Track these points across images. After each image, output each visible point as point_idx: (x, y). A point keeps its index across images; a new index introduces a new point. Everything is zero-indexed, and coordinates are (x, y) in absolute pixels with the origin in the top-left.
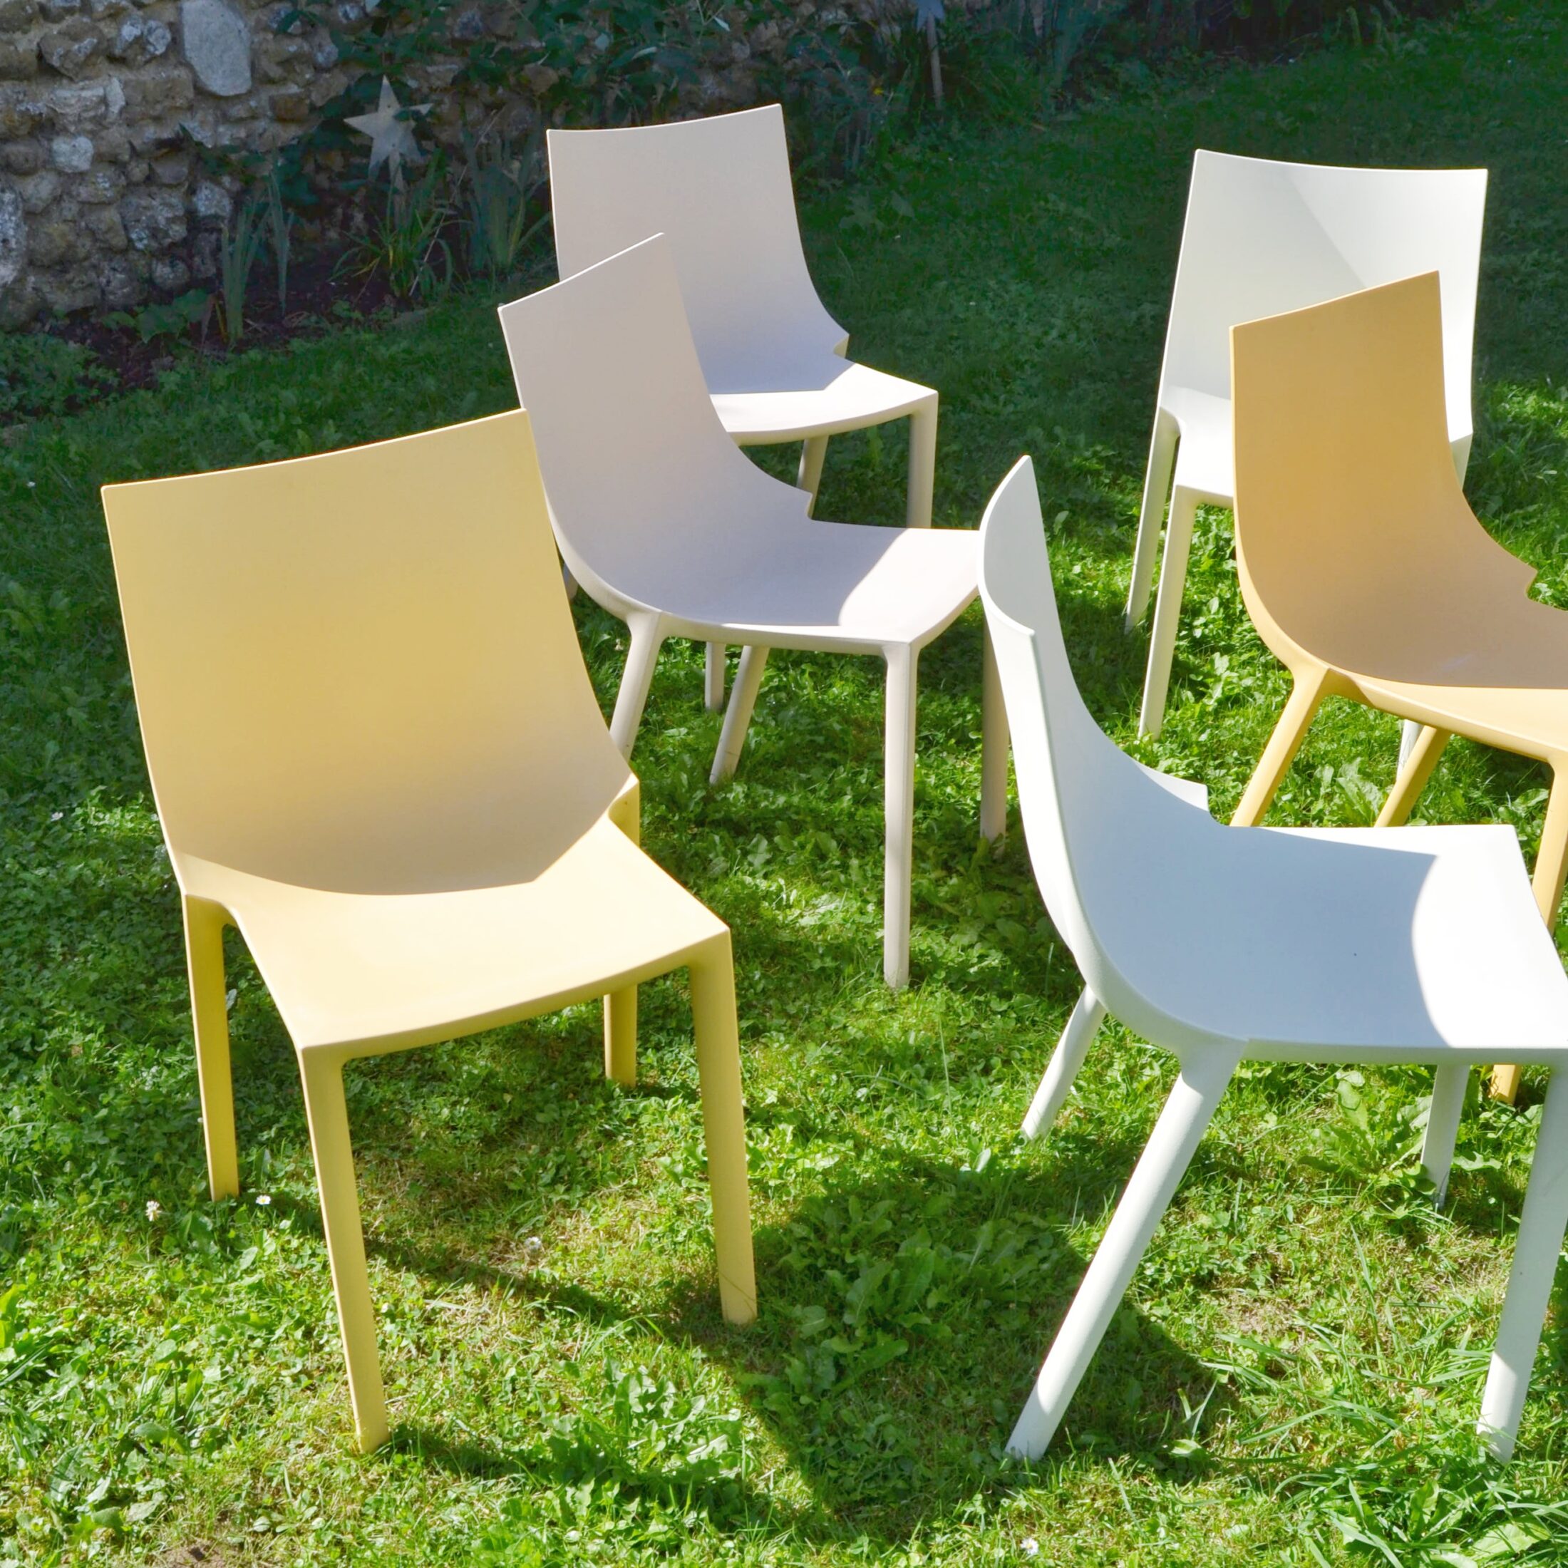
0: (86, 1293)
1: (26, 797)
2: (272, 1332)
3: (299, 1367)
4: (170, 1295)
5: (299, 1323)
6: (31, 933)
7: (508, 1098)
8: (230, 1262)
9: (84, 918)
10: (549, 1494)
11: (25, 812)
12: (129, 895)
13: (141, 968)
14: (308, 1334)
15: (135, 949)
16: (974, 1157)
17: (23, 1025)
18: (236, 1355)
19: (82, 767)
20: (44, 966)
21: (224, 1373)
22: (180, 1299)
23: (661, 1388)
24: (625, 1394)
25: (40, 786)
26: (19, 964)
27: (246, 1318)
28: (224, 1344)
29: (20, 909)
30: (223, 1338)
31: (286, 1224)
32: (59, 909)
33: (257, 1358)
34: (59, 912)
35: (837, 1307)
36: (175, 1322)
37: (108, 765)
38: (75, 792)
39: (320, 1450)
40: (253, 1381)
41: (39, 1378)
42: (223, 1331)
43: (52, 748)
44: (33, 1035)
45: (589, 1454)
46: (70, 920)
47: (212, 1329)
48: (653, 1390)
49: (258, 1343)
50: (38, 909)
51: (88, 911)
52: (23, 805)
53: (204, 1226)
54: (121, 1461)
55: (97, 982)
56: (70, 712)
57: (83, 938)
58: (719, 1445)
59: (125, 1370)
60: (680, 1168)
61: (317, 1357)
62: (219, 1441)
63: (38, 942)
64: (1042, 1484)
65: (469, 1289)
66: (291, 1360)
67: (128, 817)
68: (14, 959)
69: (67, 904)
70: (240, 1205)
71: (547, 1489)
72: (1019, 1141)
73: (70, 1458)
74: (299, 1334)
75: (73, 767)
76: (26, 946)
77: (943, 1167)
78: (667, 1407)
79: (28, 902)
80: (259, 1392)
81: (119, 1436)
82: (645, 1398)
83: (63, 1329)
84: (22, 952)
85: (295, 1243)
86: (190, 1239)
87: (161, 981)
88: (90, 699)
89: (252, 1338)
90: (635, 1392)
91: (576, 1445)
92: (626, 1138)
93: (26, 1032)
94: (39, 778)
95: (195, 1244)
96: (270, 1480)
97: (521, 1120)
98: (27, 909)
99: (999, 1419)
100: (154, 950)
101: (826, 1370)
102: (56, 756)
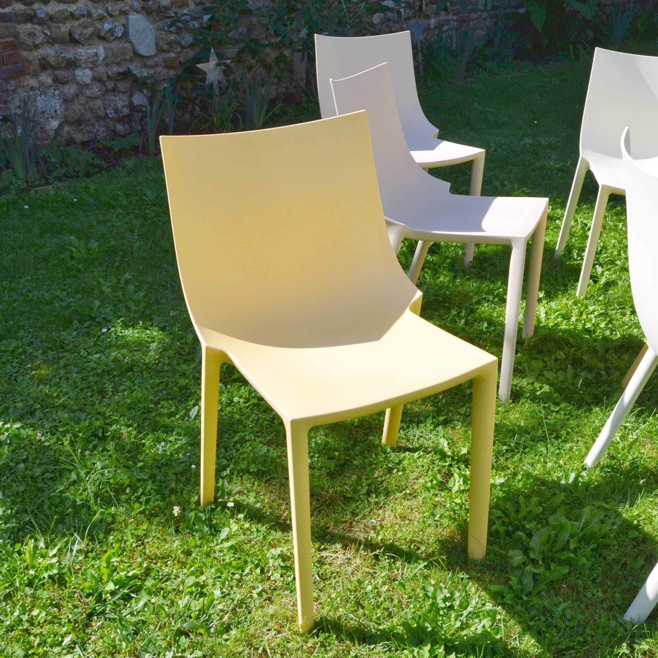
0: (145, 553)
1: (87, 324)
2: (243, 571)
3: (260, 588)
4: (188, 553)
5: (257, 566)
6: (96, 382)
7: (337, 454)
8: (214, 535)
9: (120, 375)
10: (406, 652)
11: (87, 330)
12: (141, 365)
13: (151, 397)
14: (262, 571)
15: (146, 389)
16: (567, 477)
17: (98, 423)
18: (227, 583)
19: (112, 310)
20: (104, 397)
21: (222, 593)
22: (193, 555)
23: (452, 594)
24: (434, 598)
25: (94, 319)
26: (91, 396)
27: (230, 564)
28: (220, 577)
29: (89, 372)
30: (219, 575)
31: (241, 516)
32: (108, 371)
33: (237, 584)
34: (109, 373)
35: (526, 550)
36: (191, 567)
37: (124, 311)
38: (110, 321)
39: (279, 632)
40: (238, 597)
41: (127, 598)
42: (218, 571)
43: (97, 303)
44: (103, 428)
45: (422, 629)
46: (114, 377)
47: (213, 570)
48: (448, 595)
49: (237, 576)
50: (99, 371)
51: (122, 372)
52: (86, 327)
53: (201, 518)
54: (176, 641)
55: (130, 404)
56: (104, 288)
57: (121, 384)
58: (487, 622)
59: (170, 592)
60: (429, 485)
61: (269, 582)
62: (227, 629)
63: (100, 386)
64: (651, 637)
65: (339, 546)
66: (256, 584)
67: (136, 332)
68: (89, 394)
69: (112, 369)
70: (217, 507)
71: (404, 649)
72: (584, 469)
73: (150, 641)
74: (258, 571)
75: (107, 310)
76: (95, 388)
77: (553, 482)
78: (457, 603)
79: (93, 369)
80: (242, 602)
81: (175, 628)
82: (445, 600)
83: (137, 571)
84: (93, 391)
85: (247, 525)
86: (194, 524)
87: (161, 402)
88: (111, 284)
89: (233, 574)
90: (440, 597)
91: (415, 625)
92: (398, 471)
93: (100, 427)
94: (92, 315)
95: (196, 527)
96: (257, 649)
97: (345, 463)
98: (93, 372)
99: (618, 603)
100: (156, 389)
101: (528, 581)
102: (99, 306)
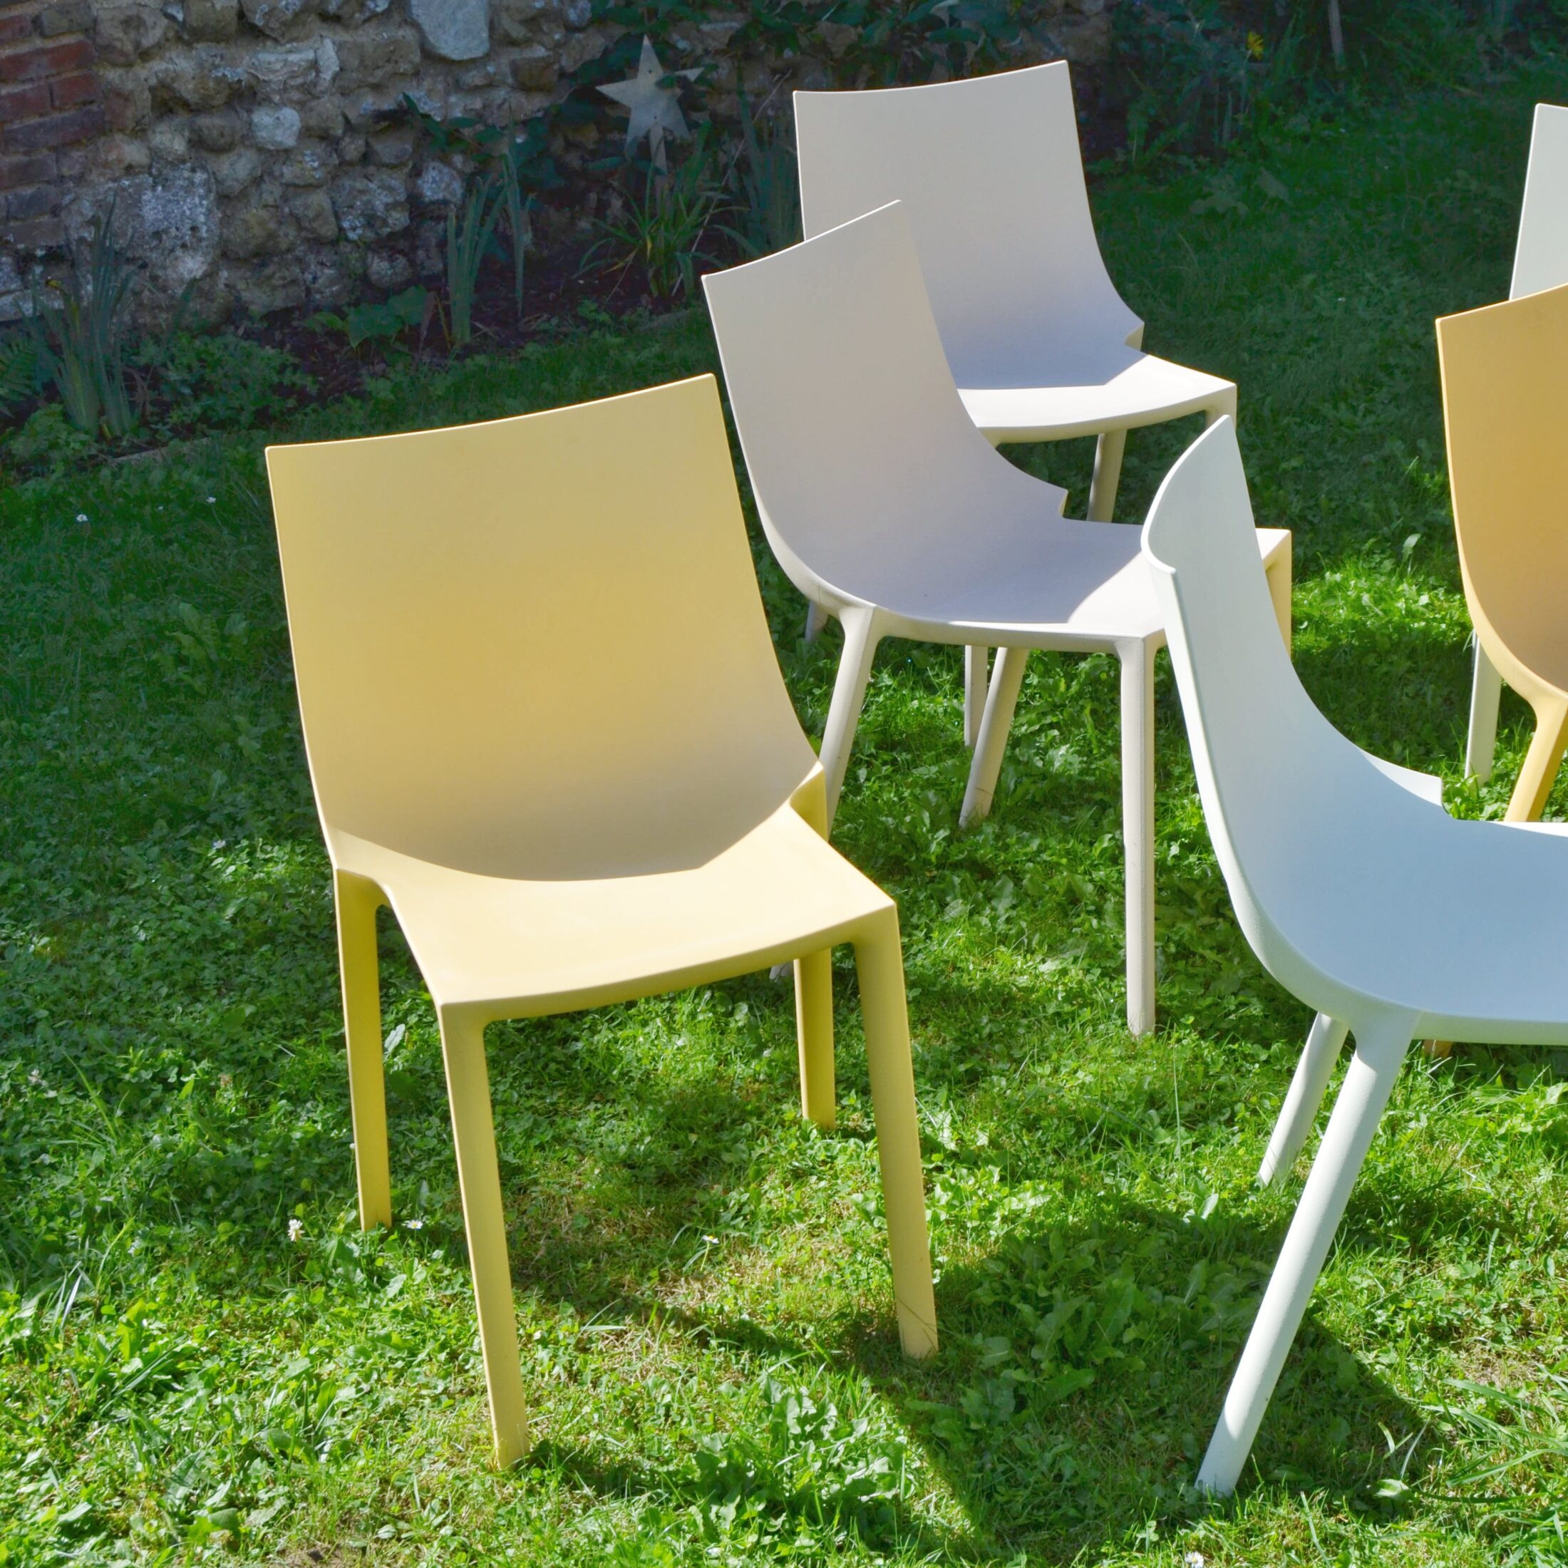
0: (220, 1316)
1: (187, 830)
2: (413, 1354)
3: (440, 1389)
4: (309, 1319)
5: (443, 1347)
6: (184, 965)
7: (693, 1138)
8: (376, 1291)
9: (243, 952)
10: (693, 1509)
11: (185, 844)
12: (295, 928)
13: (303, 1002)
14: (453, 1356)
15: (297, 983)
16: (1201, 1201)
17: (167, 1054)
18: (375, 1376)
19: (250, 797)
20: (197, 1000)
21: (358, 1391)
22: (318, 1323)
23: (822, 1410)
24: (783, 1415)
25: (204, 817)
26: (169, 996)
27: (387, 1338)
28: (363, 1365)
29: (173, 941)
30: (362, 1360)
31: (438, 1254)
32: (216, 941)
33: (396, 1380)
34: (216, 944)
35: (1024, 1342)
36: (312, 1345)
37: (281, 798)
38: (241, 823)
39: (452, 1464)
40: (391, 1400)
41: (161, 1390)
42: (362, 1352)
43: (219, 777)
44: (180, 1066)
45: (737, 1470)
46: (227, 954)
47: (351, 1351)
48: (813, 1411)
49: (400, 1364)
50: (192, 940)
51: (247, 945)
52: (184, 838)
53: (351, 1252)
54: (243, 1469)
55: (253, 1015)
56: (241, 741)
57: (240, 972)
58: (880, 1466)
59: (255, 1389)
60: (872, 1207)
61: (460, 1379)
62: (348, 1449)
63: (192, 975)
64: (1228, 1516)
66: (433, 1381)
67: (298, 850)
68: (164, 991)
69: (226, 936)
70: (390, 1233)
71: (691, 1504)
72: (1253, 1188)
73: (191, 1464)
74: (443, 1356)
75: (240, 797)
76: (178, 977)
77: (1166, 1213)
78: (826, 1430)
79: (182, 934)
80: (395, 1411)
81: (243, 1442)
82: (803, 1421)
83: (193, 1343)
84: (173, 985)
85: (447, 1271)
86: (335, 1267)
87: (322, 1014)
88: (263, 730)
89: (392, 1360)
90: (793, 1412)
91: (724, 1464)
92: (820, 1179)
93: (172, 1062)
94: (202, 808)
95: (340, 1270)
96: (400, 1490)
97: (705, 1159)
98: (181, 941)
99: (1189, 1455)
100: (318, 985)
101: (1005, 1400)
102: (222, 787)
